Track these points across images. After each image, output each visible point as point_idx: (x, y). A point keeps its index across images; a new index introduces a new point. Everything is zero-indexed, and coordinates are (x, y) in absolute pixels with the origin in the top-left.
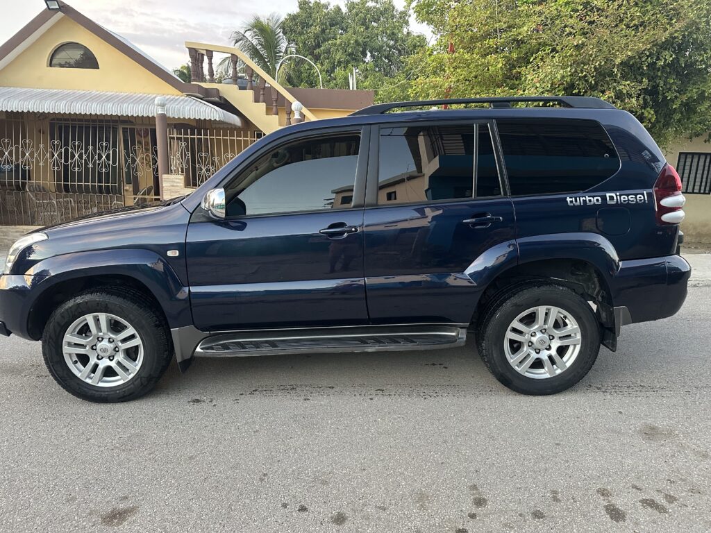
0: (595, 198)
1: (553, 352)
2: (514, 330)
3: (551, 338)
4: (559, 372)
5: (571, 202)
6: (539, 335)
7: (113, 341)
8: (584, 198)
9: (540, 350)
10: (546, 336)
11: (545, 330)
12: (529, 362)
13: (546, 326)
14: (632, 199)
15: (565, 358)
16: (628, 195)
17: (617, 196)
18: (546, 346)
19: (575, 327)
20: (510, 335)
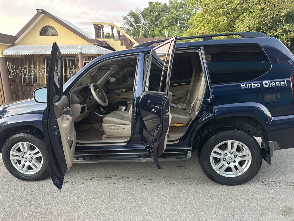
0: (257, 84)
1: (237, 164)
2: (215, 152)
3: (235, 156)
4: (240, 174)
5: (244, 86)
6: (229, 155)
7: (31, 154)
8: (251, 85)
9: (230, 163)
10: (233, 155)
11: (232, 152)
12: (224, 168)
13: (232, 151)
14: (278, 84)
15: (243, 167)
16: (275, 82)
17: (269, 82)
18: (233, 160)
19: (248, 151)
20: (213, 155)
